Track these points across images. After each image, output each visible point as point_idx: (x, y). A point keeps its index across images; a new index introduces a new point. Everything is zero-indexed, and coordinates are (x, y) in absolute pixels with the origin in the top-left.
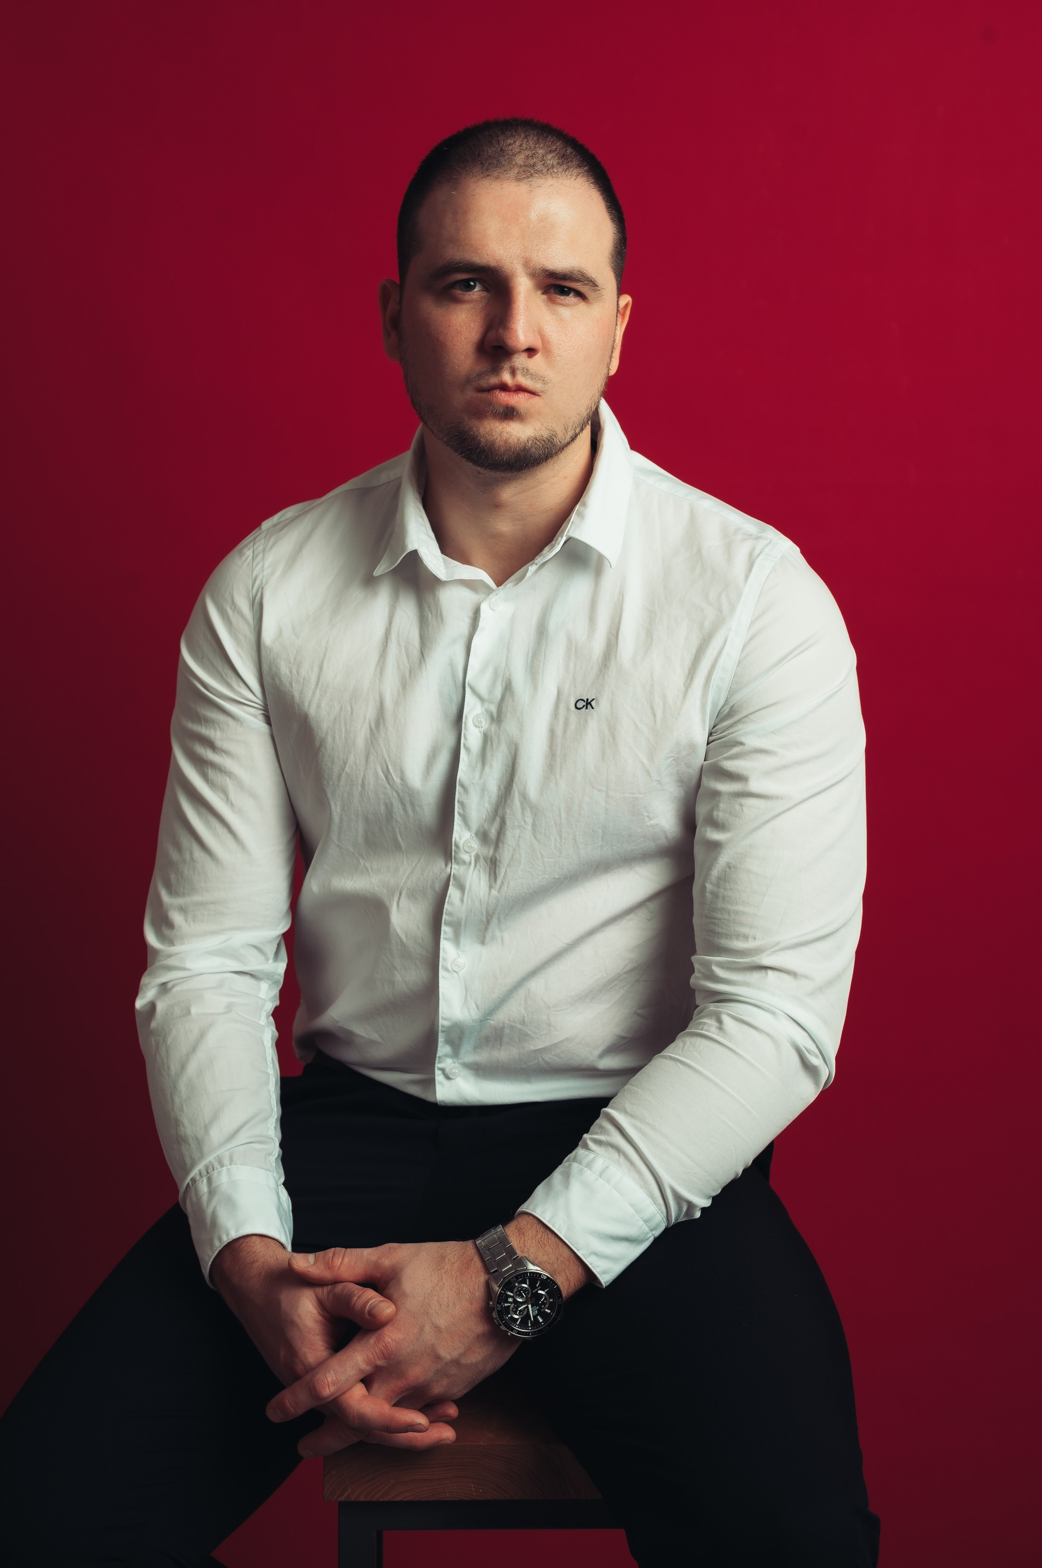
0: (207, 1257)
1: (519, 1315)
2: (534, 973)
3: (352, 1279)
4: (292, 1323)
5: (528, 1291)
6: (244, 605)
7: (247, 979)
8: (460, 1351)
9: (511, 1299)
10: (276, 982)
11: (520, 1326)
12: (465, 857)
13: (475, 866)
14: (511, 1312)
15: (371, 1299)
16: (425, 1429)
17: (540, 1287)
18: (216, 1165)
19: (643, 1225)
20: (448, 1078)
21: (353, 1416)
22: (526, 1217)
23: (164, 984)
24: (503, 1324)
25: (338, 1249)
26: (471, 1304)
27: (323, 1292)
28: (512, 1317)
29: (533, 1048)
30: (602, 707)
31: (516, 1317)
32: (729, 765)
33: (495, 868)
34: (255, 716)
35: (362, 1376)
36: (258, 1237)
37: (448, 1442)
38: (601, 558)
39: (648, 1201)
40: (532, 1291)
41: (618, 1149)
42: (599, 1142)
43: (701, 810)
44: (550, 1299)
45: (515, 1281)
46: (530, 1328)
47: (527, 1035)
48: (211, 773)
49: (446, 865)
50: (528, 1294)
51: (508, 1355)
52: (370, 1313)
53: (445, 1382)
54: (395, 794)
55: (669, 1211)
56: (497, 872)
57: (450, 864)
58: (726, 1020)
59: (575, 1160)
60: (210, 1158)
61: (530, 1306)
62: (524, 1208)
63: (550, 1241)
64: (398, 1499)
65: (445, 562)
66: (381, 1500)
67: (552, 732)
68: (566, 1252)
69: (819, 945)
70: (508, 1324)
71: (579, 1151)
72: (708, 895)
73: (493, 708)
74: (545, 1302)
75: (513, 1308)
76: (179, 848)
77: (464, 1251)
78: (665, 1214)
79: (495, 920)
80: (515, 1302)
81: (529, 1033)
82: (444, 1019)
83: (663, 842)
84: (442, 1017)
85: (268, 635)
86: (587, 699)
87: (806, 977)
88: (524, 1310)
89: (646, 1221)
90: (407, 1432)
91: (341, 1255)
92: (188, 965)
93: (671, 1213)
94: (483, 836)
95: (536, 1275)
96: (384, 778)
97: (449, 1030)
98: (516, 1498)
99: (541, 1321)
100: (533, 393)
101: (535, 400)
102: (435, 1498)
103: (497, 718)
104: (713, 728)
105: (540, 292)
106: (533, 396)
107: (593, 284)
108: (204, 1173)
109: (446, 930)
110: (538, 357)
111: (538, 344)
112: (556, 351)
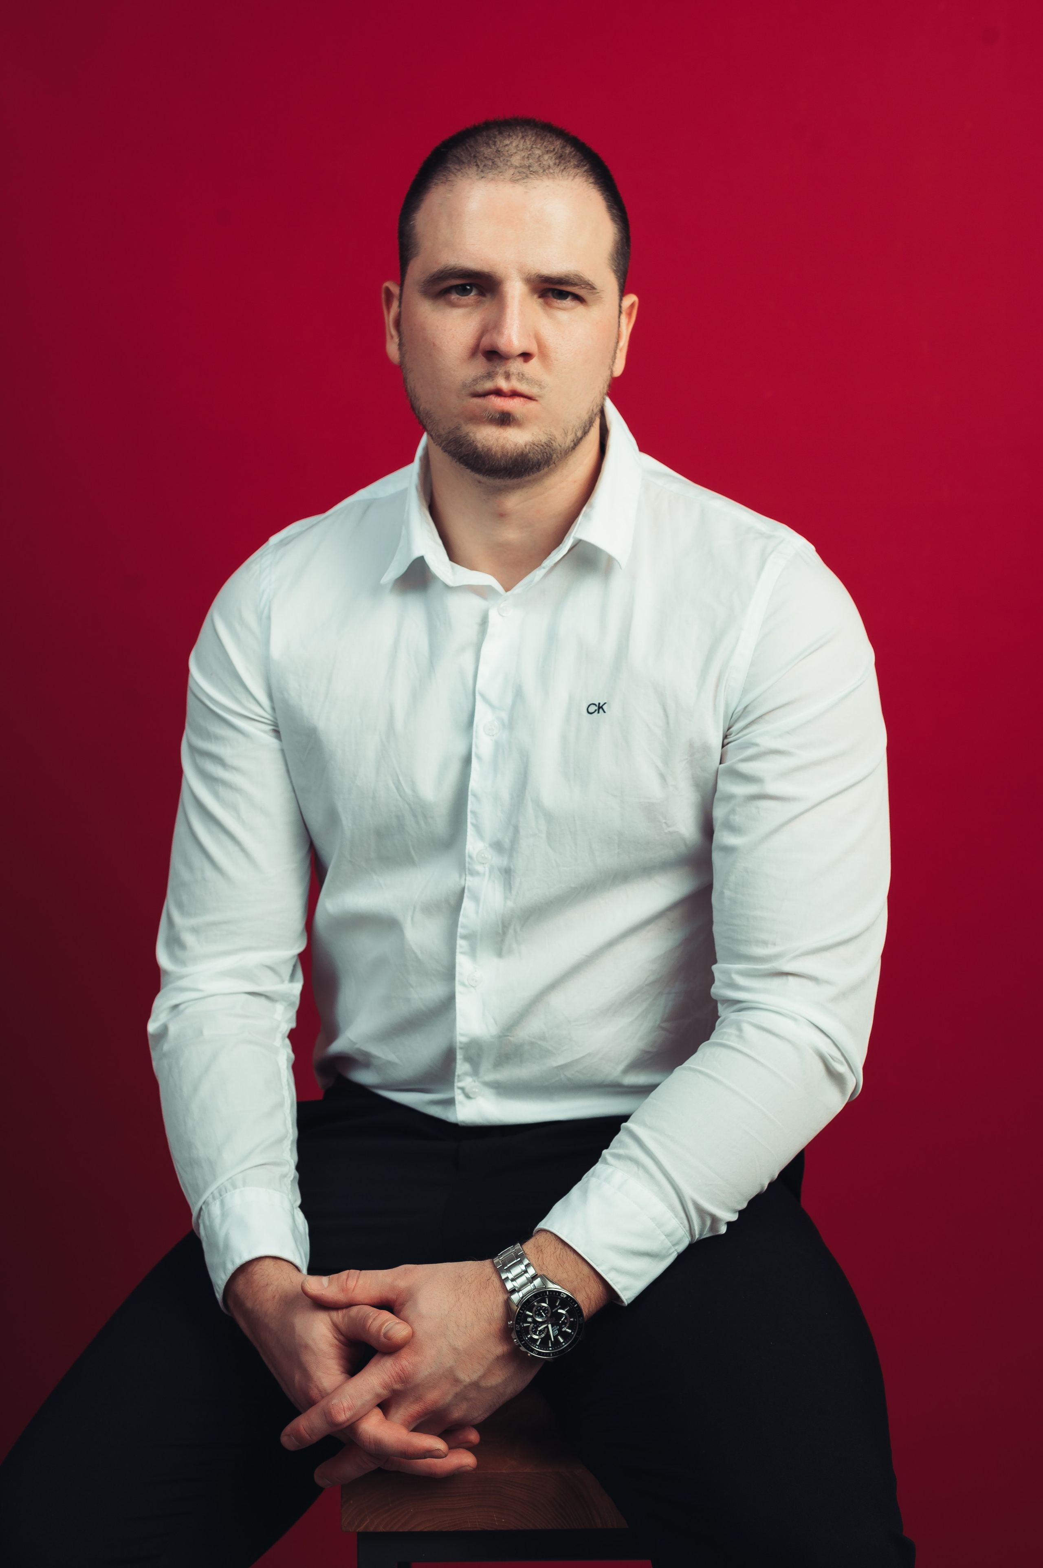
0: (220, 1279)
1: (539, 1335)
2: (553, 986)
3: (366, 1301)
4: (307, 1346)
5: (547, 1310)
6: (251, 619)
7: (261, 999)
8: (480, 1373)
9: (530, 1319)
10: (292, 1004)
11: (540, 1346)
12: (480, 868)
13: (490, 877)
14: (531, 1333)
15: (386, 1321)
16: (444, 1455)
17: (560, 1306)
18: (229, 1187)
19: (666, 1240)
20: (468, 1097)
21: (370, 1442)
22: (543, 1234)
23: (177, 1006)
24: (523, 1344)
25: (352, 1271)
26: (490, 1324)
27: (338, 1316)
29: (555, 1064)
30: (613, 710)
31: (536, 1337)
32: (746, 768)
33: (510, 878)
34: (265, 732)
35: (379, 1401)
36: (271, 1260)
37: (469, 1468)
38: (610, 560)
39: (670, 1214)
40: (552, 1309)
41: (637, 1162)
42: (618, 1156)
43: (719, 814)
44: (571, 1318)
45: (534, 1300)
46: (550, 1349)
47: (548, 1051)
48: (221, 790)
49: (460, 877)
50: (547, 1313)
51: (529, 1377)
52: (385, 1335)
53: (464, 1406)
54: (407, 806)
55: (692, 1226)
56: (512, 883)
57: (464, 876)
58: (748, 1029)
59: (594, 1175)
60: (223, 1180)
61: (550, 1326)
62: (542, 1225)
63: (568, 1258)
64: (418, 1529)
65: (453, 568)
66: (400, 1531)
67: (564, 738)
68: (586, 1270)
69: (842, 949)
70: (528, 1345)
71: (599, 1167)
72: (727, 902)
73: (505, 715)
74: (566, 1321)
75: (533, 1329)
76: (190, 866)
77: (481, 1270)
78: (688, 1228)
79: (511, 932)
80: (535, 1321)
81: (550, 1048)
82: (462, 1035)
83: (682, 849)
84: (460, 1034)
85: (276, 648)
86: (599, 704)
87: (827, 982)
88: (544, 1330)
89: (668, 1236)
90: (425, 1458)
91: (356, 1277)
92: (201, 986)
93: (694, 1227)
94: (498, 846)
95: (556, 1294)
96: (395, 790)
97: (467, 1047)
98: (540, 1528)
99: (562, 1341)
100: (529, 398)
101: (532, 405)
102: (457, 1529)
103: (510, 725)
104: (728, 730)
105: (536, 296)
106: (529, 401)
107: (591, 287)
108: (216, 1194)
109: (462, 945)
110: (534, 362)
111: (533, 348)
112: (553, 355)
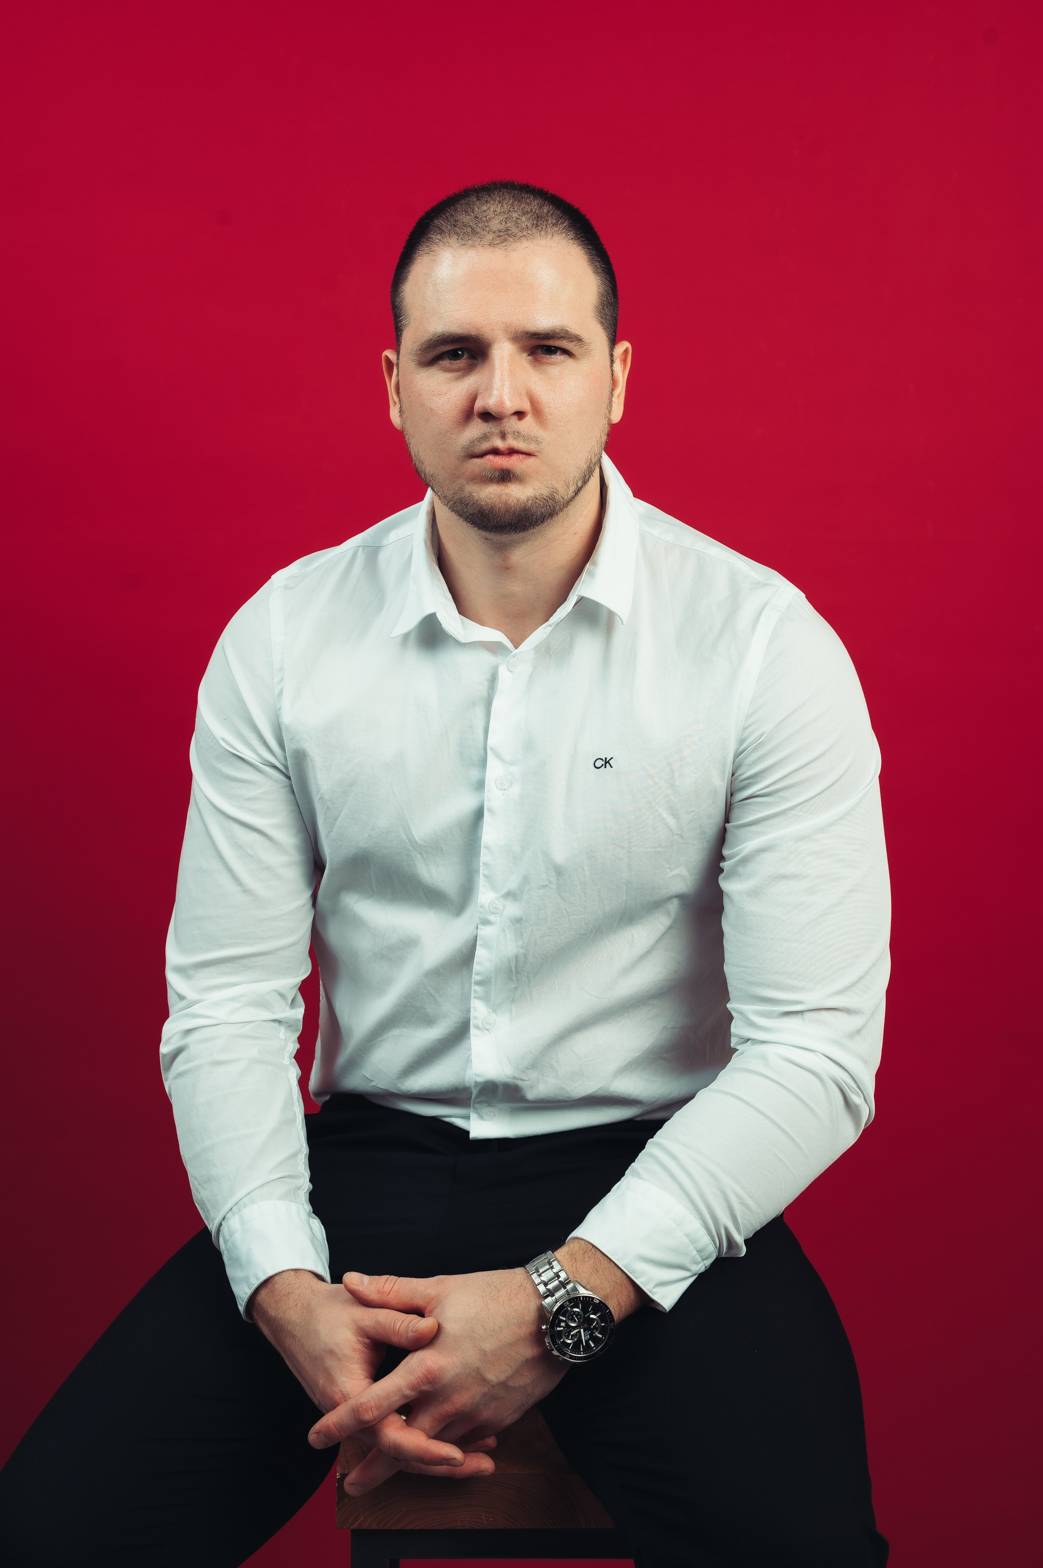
1: (572, 1339)
5: (580, 1315)
6: (263, 669)
8: (508, 1374)
9: (563, 1323)
11: (573, 1350)
12: (492, 918)
14: (564, 1337)
16: (461, 1463)
17: (592, 1312)
18: (247, 1202)
19: (696, 1255)
20: (482, 1118)
22: (576, 1242)
23: (190, 1031)
24: (556, 1348)
26: (526, 1328)
28: (564, 1342)
31: (569, 1341)
33: (521, 927)
35: (403, 1405)
38: (611, 614)
39: (703, 1231)
40: (584, 1315)
44: (602, 1323)
45: (568, 1305)
46: (582, 1353)
50: (580, 1318)
51: (557, 1380)
53: (493, 1405)
54: (418, 855)
55: (721, 1243)
59: (628, 1188)
61: (582, 1330)
62: (574, 1234)
63: (603, 1265)
65: (460, 622)
68: (620, 1278)
70: (561, 1349)
73: (515, 771)
74: (597, 1326)
75: (566, 1333)
77: (514, 1277)
78: (717, 1245)
79: (524, 978)
80: (568, 1326)
88: (576, 1335)
89: (699, 1251)
90: (442, 1464)
91: (393, 1282)
95: (589, 1299)
96: (406, 840)
99: (593, 1345)
100: (528, 454)
101: (531, 461)
105: (525, 355)
106: (529, 457)
107: (578, 339)
108: (235, 1209)
109: (476, 990)
110: (529, 419)
111: (526, 406)
112: (546, 410)
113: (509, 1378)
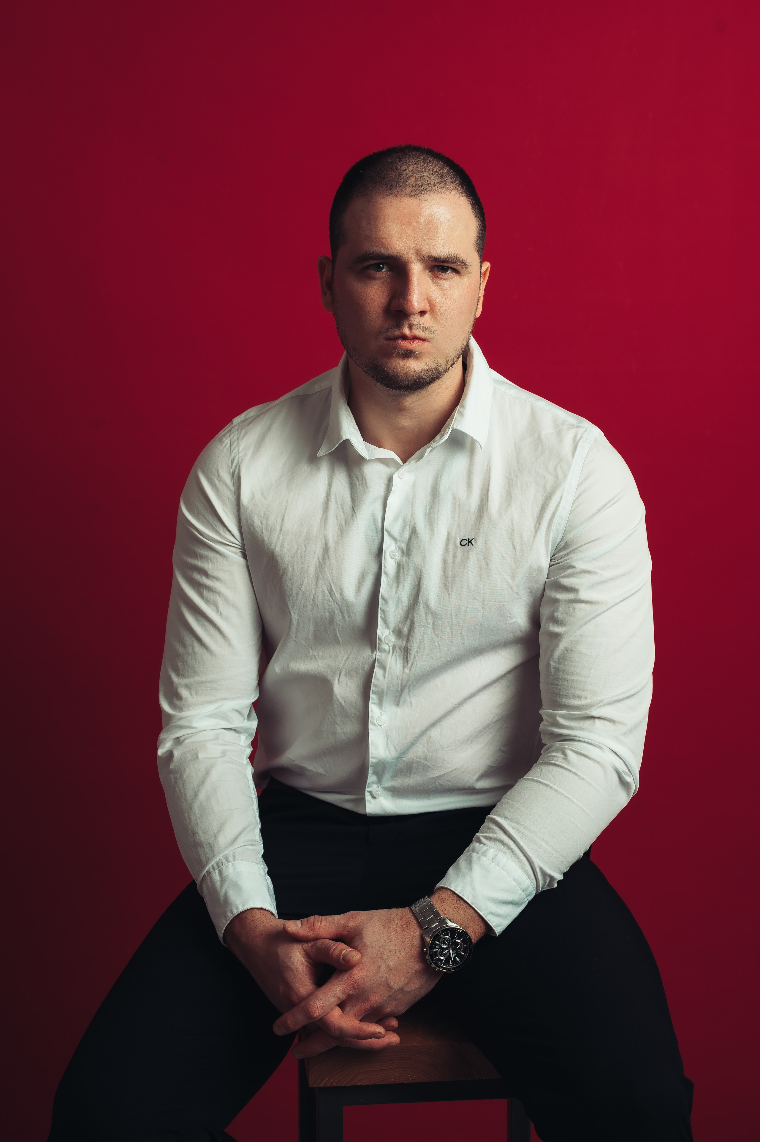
0: (221, 926)
1: (444, 956)
2: (433, 725)
3: (327, 936)
4: (288, 967)
5: (449, 940)
6: (227, 478)
7: (232, 732)
8: (404, 983)
9: (438, 946)
10: (250, 735)
11: (445, 964)
12: (386, 647)
13: (393, 653)
14: (438, 955)
15: (343, 950)
16: (383, 1037)
17: (457, 938)
18: (224, 861)
19: (522, 893)
20: (374, 797)
21: (335, 1029)
22: (444, 891)
23: (178, 738)
24: (434, 963)
25: (317, 916)
26: (411, 950)
27: (308, 946)
28: (439, 958)
29: (432, 776)
30: (479, 544)
31: (442, 958)
32: (565, 581)
33: (407, 654)
34: (236, 553)
35: (340, 1002)
36: (257, 910)
37: (395, 1044)
38: (473, 441)
39: (525, 877)
40: (452, 940)
41: (503, 843)
42: (489, 839)
43: (545, 612)
44: (464, 945)
45: (441, 934)
46: (451, 965)
47: (429, 767)
48: (205, 592)
49: (372, 653)
50: (449, 942)
52: (344, 959)
53: (394, 1004)
54: (336, 605)
55: (538, 884)
56: (409, 657)
57: (375, 652)
58: (570, 754)
59: (473, 850)
60: (220, 857)
61: (451, 950)
62: (441, 884)
63: (462, 906)
64: (359, 1084)
65: (366, 446)
66: (347, 1085)
67: (445, 562)
68: (473, 913)
69: (628, 701)
70: (436, 963)
71: (475, 845)
72: (552, 669)
73: (404, 546)
74: (461, 947)
75: (440, 952)
76: (184, 645)
77: (403, 915)
78: (535, 885)
79: (406, 690)
80: (441, 948)
81: (430, 765)
82: (373, 758)
83: (518, 634)
84: (371, 756)
85: (245, 498)
86: (469, 539)
87: (621, 723)
88: (447, 953)
89: (523, 890)
90: (371, 1038)
91: (320, 920)
92: (194, 725)
93: (539, 884)
94: (398, 633)
95: (454, 930)
96: (328, 593)
97: (375, 766)
98: (439, 1081)
99: (458, 960)
100: (424, 340)
101: (426, 344)
102: (384, 1083)
103: (407, 552)
104: (553, 556)
105: (427, 272)
106: (425, 342)
107: (464, 264)
108: (216, 867)
109: (373, 697)
110: (427, 316)
111: (427, 307)
112: (439, 311)
113: (406, 985)
